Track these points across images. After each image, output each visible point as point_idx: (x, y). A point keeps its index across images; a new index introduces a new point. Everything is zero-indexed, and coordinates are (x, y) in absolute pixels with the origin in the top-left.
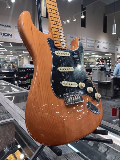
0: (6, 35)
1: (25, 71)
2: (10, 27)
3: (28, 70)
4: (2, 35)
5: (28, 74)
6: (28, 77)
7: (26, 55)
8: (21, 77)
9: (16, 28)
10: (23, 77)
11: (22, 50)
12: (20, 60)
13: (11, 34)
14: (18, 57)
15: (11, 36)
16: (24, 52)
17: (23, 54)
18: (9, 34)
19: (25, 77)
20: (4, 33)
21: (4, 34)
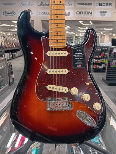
0: (86, 13)
1: (102, 50)
2: (91, 4)
3: (104, 48)
4: (83, 13)
5: (103, 53)
6: (103, 56)
7: (108, 32)
8: (96, 56)
9: (97, 4)
10: (98, 56)
11: (103, 27)
12: (101, 38)
13: (92, 12)
14: (99, 34)
15: (91, 14)
16: (105, 30)
17: (105, 32)
18: (89, 12)
19: (99, 56)
20: (85, 11)
21: (85, 13)
